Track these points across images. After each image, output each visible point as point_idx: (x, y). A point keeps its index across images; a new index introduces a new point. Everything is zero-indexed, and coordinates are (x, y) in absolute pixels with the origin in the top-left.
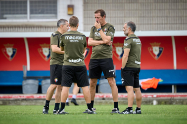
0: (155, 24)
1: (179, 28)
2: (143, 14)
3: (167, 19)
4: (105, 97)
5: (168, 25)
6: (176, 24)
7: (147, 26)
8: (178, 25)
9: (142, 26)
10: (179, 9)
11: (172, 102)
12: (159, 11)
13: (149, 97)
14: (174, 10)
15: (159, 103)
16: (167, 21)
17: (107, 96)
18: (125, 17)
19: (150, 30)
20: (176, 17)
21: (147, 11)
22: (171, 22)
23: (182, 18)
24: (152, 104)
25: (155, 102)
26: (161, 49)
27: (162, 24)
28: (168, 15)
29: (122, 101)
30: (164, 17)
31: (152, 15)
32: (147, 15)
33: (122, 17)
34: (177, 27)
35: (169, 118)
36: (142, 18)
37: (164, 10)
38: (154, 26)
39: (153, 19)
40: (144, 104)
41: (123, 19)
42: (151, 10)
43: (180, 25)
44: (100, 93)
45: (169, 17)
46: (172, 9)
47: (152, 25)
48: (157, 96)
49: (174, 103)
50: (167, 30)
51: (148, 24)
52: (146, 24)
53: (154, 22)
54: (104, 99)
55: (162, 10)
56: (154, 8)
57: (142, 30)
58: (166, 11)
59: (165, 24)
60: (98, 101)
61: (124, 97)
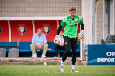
0: (46, 12)
1: (62, 15)
2: (38, 5)
3: (54, 9)
4: (12, 60)
5: (55, 13)
6: (60, 12)
7: (41, 13)
8: (61, 13)
9: (37, 13)
10: (62, 3)
11: (57, 63)
12: (48, 4)
13: (41, 60)
14: (58, 3)
15: (48, 64)
16: (54, 10)
17: (13, 59)
18: (26, 7)
19: (43, 16)
20: (60, 7)
21: (41, 4)
22: (56, 11)
23: (64, 8)
24: (43, 65)
25: (45, 64)
26: (50, 29)
27: (51, 12)
28: (55, 6)
29: (24, 62)
30: (52, 7)
31: (44, 6)
32: (41, 6)
33: (24, 7)
34: (60, 14)
35: (52, 74)
36: (37, 8)
37: (52, 3)
38: (45, 13)
39: (44, 9)
40: (38, 65)
41: (25, 8)
42: (43, 3)
43: (62, 13)
44: (9, 57)
45: (55, 7)
46: (57, 3)
47: (44, 13)
48: (47, 60)
49: (58, 64)
50: (54, 16)
51: (41, 12)
52: (40, 12)
53: (45, 11)
54: (11, 61)
55: (51, 3)
56: (45, 2)
57: (37, 16)
58: (53, 4)
59: (52, 12)
60: (8, 62)
61: (25, 60)
